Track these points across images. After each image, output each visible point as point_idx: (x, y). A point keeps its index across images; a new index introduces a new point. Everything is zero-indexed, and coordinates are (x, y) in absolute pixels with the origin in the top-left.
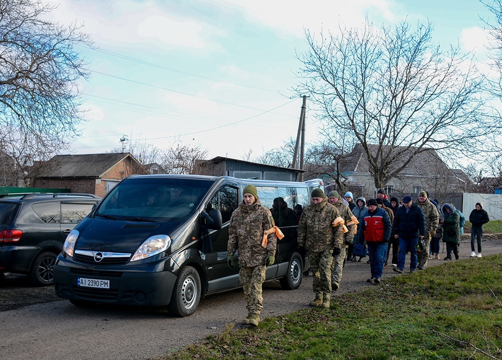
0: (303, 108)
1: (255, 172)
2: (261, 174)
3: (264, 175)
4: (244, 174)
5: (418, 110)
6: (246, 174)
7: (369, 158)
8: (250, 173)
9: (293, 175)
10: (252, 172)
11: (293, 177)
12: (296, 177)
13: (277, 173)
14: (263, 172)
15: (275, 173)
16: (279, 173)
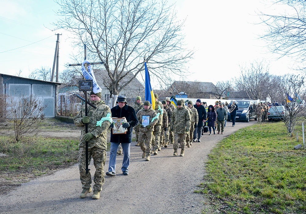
0: (57, 42)
1: (26, 85)
2: (30, 86)
3: (32, 87)
4: (17, 86)
5: (141, 42)
6: (18, 86)
7: (109, 74)
8: (22, 86)
9: (54, 87)
10: (23, 84)
11: (53, 88)
12: (56, 88)
13: (42, 85)
14: (31, 85)
15: (40, 85)
16: (43, 85)
